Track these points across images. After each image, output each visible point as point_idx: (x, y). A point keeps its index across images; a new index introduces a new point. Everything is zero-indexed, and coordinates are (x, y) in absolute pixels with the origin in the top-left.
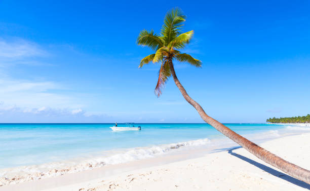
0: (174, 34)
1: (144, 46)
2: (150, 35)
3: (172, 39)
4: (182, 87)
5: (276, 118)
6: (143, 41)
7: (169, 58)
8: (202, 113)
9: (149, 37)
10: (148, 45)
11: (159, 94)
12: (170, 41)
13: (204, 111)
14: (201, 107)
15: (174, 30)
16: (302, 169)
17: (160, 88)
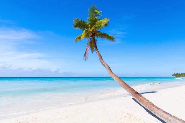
0: (96, 20)
1: (77, 29)
2: (80, 21)
3: (94, 24)
4: (100, 54)
5: (179, 73)
6: (76, 26)
7: (93, 36)
8: (109, 71)
9: (80, 23)
10: (79, 29)
11: (86, 59)
12: (93, 25)
13: (111, 70)
14: (109, 67)
15: (96, 18)
16: (164, 111)
17: (87, 55)
